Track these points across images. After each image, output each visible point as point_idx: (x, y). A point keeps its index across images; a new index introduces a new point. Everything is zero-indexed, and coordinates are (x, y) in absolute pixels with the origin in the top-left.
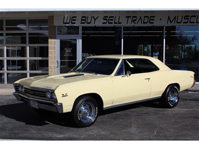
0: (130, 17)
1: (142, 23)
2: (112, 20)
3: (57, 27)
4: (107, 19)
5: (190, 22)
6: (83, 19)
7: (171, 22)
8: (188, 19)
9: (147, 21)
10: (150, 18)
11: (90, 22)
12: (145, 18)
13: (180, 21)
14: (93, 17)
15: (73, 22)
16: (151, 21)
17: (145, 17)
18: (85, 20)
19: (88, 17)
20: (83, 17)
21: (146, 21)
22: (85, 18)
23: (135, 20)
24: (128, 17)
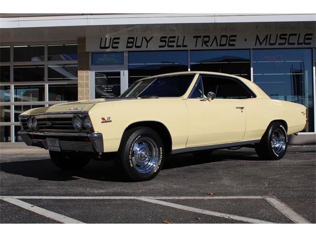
0: (200, 37)
1: (217, 46)
2: (174, 42)
3: (90, 54)
4: (165, 41)
5: (289, 44)
6: (130, 40)
7: (261, 44)
8: (285, 39)
9: (225, 43)
10: (230, 38)
11: (140, 45)
12: (222, 38)
13: (274, 42)
14: (145, 38)
15: (114, 45)
16: (231, 43)
17: (222, 36)
18: (132, 43)
19: (137, 38)
20: (129, 38)
21: (223, 42)
22: (132, 40)
23: (208, 42)
24: (197, 37)
